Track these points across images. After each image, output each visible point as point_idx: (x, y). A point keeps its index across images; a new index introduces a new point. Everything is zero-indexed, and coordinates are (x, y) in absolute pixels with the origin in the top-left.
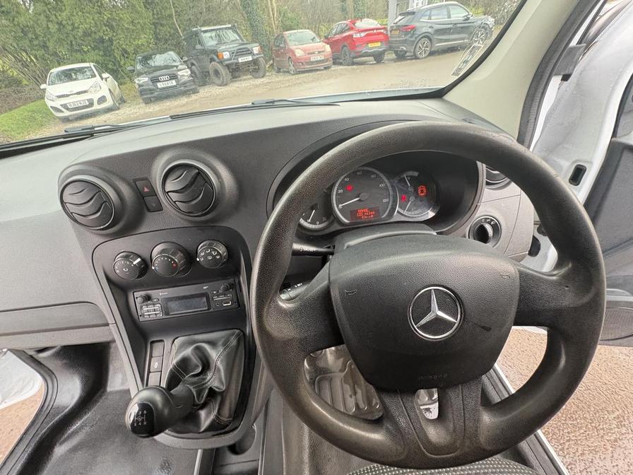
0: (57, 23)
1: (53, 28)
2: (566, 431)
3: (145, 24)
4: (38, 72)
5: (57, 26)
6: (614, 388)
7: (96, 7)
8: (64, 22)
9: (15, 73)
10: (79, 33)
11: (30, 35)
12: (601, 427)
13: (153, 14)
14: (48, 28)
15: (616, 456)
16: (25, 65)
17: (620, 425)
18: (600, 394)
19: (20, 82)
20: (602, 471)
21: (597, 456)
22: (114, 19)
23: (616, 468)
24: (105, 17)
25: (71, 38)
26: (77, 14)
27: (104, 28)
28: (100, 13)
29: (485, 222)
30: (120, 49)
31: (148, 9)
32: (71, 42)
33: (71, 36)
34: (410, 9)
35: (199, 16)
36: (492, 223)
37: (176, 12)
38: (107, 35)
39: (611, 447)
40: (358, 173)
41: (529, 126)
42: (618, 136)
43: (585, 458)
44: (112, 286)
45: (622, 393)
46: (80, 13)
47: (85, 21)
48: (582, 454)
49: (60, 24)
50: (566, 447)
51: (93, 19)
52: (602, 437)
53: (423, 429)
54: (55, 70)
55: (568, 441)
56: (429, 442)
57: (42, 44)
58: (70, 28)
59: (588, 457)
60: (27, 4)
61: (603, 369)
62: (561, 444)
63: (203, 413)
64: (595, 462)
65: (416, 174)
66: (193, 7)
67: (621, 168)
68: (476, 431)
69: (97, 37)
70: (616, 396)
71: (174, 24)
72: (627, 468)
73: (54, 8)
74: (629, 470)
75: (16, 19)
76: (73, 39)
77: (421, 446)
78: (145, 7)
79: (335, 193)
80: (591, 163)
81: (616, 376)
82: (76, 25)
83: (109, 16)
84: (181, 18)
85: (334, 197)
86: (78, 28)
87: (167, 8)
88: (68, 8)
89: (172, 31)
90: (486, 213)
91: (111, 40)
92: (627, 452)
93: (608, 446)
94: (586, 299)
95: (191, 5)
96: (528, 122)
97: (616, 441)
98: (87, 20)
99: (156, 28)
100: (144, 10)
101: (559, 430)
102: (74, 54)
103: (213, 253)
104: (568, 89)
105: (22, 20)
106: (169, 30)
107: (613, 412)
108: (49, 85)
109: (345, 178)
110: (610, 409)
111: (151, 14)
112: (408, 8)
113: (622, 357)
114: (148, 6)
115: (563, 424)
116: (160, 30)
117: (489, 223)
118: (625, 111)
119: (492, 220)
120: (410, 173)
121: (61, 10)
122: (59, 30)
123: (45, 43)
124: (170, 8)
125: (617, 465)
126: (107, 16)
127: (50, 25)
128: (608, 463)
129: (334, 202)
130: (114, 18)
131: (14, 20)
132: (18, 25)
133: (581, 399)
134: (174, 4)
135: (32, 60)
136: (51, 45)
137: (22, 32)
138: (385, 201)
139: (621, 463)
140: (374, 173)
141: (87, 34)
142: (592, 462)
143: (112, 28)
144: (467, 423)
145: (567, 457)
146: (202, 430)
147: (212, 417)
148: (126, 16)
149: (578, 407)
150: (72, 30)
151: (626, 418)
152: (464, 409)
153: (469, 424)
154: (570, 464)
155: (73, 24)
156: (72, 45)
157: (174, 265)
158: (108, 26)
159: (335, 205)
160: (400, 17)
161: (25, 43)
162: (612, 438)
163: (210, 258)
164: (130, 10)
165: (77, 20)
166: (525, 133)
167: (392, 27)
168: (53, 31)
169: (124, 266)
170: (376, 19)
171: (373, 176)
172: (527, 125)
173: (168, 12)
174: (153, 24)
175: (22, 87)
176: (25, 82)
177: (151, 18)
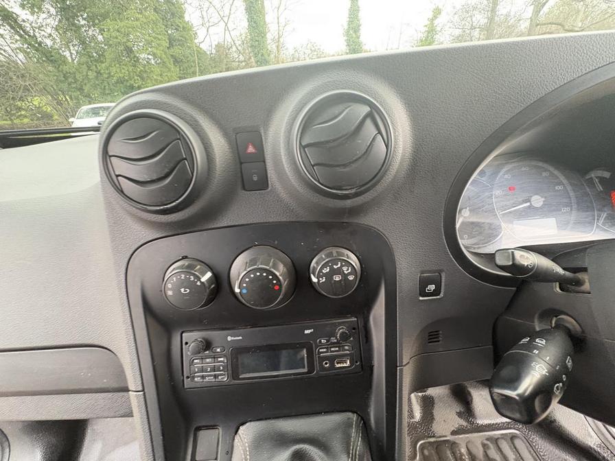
0: (96, 72)
1: (91, 75)
3: (172, 76)
4: (69, 110)
5: (95, 74)
7: (132, 62)
8: (102, 71)
9: (49, 109)
10: (112, 80)
11: (70, 80)
13: (180, 70)
14: (87, 75)
16: (60, 103)
19: (52, 117)
24: (139, 70)
25: (105, 84)
26: (115, 65)
27: (136, 78)
28: (135, 66)
31: (176, 66)
32: (105, 86)
33: (106, 82)
37: (199, 69)
38: (137, 83)
44: (150, 320)
46: (117, 65)
47: (120, 71)
49: (99, 73)
51: (128, 70)
54: (85, 108)
57: (79, 87)
58: (106, 76)
60: (74, 56)
65: (607, 175)
66: (215, 67)
69: (128, 84)
73: (96, 61)
75: (61, 66)
78: (174, 64)
82: (112, 74)
83: (142, 69)
86: (113, 76)
87: (192, 66)
88: (108, 61)
98: (123, 71)
100: (172, 66)
102: (105, 97)
103: (345, 269)
105: (66, 68)
108: (78, 118)
109: (504, 174)
120: (599, 173)
121: (102, 62)
122: (97, 78)
123: (82, 86)
124: (195, 66)
127: (90, 73)
130: (146, 71)
131: (59, 67)
132: (62, 71)
134: (199, 63)
135: (66, 100)
136: (86, 89)
137: (64, 77)
138: (564, 210)
140: (546, 170)
141: (120, 81)
143: (142, 78)
148: (156, 70)
150: (107, 78)
155: (109, 73)
156: (104, 89)
158: (139, 76)
159: (497, 212)
161: (65, 86)
163: (337, 278)
164: (161, 65)
165: (113, 70)
168: (91, 78)
169: (183, 284)
171: (544, 174)
173: (193, 69)
174: (179, 77)
175: (52, 121)
176: (56, 117)
177: (178, 73)
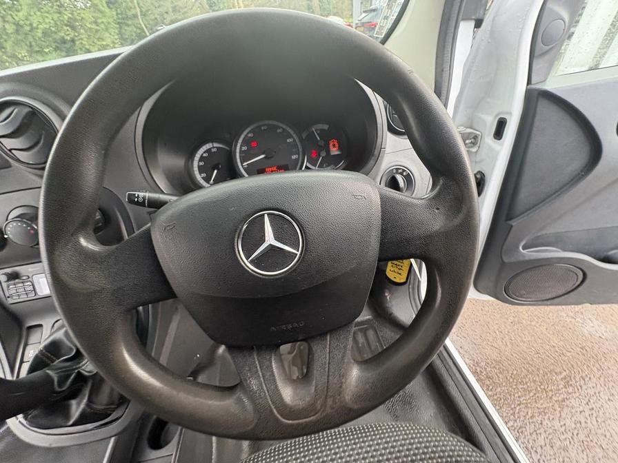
0: (14, 24)
1: (10, 28)
2: (516, 395)
3: (109, 23)
5: (14, 27)
6: (561, 350)
7: (55, 7)
8: (21, 23)
10: (38, 34)
12: (549, 388)
13: (117, 14)
14: (5, 29)
15: (563, 416)
17: (567, 385)
18: (548, 357)
20: (551, 431)
21: (546, 417)
22: (76, 20)
23: (564, 428)
24: (65, 17)
25: (30, 39)
26: (35, 13)
27: (65, 28)
28: (60, 13)
29: (397, 173)
30: (84, 49)
31: (111, 8)
32: (30, 43)
33: (29, 36)
34: (373, 7)
35: (165, 16)
36: (405, 174)
37: (141, 11)
38: (68, 35)
39: (560, 407)
40: (263, 128)
41: (444, 75)
42: (533, 83)
43: (534, 420)
45: (569, 354)
46: (38, 13)
47: (43, 21)
48: (533, 417)
50: (517, 411)
51: (53, 19)
52: (551, 398)
53: (278, 390)
55: (519, 405)
56: (284, 405)
58: (28, 28)
59: (538, 419)
61: (551, 332)
62: (512, 409)
63: (74, 403)
64: (544, 423)
65: (326, 127)
66: (159, 7)
67: (538, 117)
68: (341, 387)
69: (58, 37)
70: (563, 358)
71: (140, 24)
72: (573, 426)
74: (575, 428)
76: (32, 40)
77: (275, 411)
78: (109, 7)
79: (238, 150)
80: (510, 113)
81: (562, 338)
82: (35, 25)
83: (70, 16)
84: (147, 18)
85: (238, 155)
86: (37, 28)
87: (131, 8)
88: (25, 8)
89: (139, 31)
90: (397, 163)
91: (73, 41)
92: (573, 411)
93: (556, 406)
94: (457, 221)
95: (157, 5)
96: (443, 70)
97: (563, 400)
98: (47, 20)
99: (121, 28)
100: (107, 10)
101: (510, 395)
102: (34, 55)
104: (483, 38)
106: (135, 29)
107: (561, 373)
109: (248, 133)
110: (558, 370)
111: (115, 13)
112: (371, 5)
113: (568, 320)
114: (111, 6)
115: (514, 389)
116: (126, 30)
117: (401, 174)
118: (536, 55)
119: (405, 171)
120: (320, 126)
121: (17, 10)
122: (17, 31)
124: (135, 8)
125: (565, 425)
126: (67, 16)
127: (7, 26)
128: (557, 424)
129: (238, 160)
130: (75, 18)
133: (531, 363)
134: (138, 4)
136: (8, 46)
138: (294, 157)
139: (568, 422)
140: (279, 128)
141: (46, 33)
142: (541, 423)
143: (73, 28)
144: (330, 378)
145: (518, 421)
146: (71, 423)
147: (82, 406)
148: (88, 16)
149: (528, 371)
150: (30, 31)
151: (572, 378)
152: (329, 363)
153: (334, 380)
154: (521, 427)
155: (31, 25)
156: (31, 46)
157: (32, 232)
158: (69, 26)
159: (239, 164)
160: (364, 15)
162: (560, 398)
165: (35, 20)
166: (441, 84)
167: (357, 24)
168: (9, 32)
170: (342, 18)
171: (278, 131)
172: (442, 74)
173: (133, 12)
174: (118, 23)
177: (115, 17)
